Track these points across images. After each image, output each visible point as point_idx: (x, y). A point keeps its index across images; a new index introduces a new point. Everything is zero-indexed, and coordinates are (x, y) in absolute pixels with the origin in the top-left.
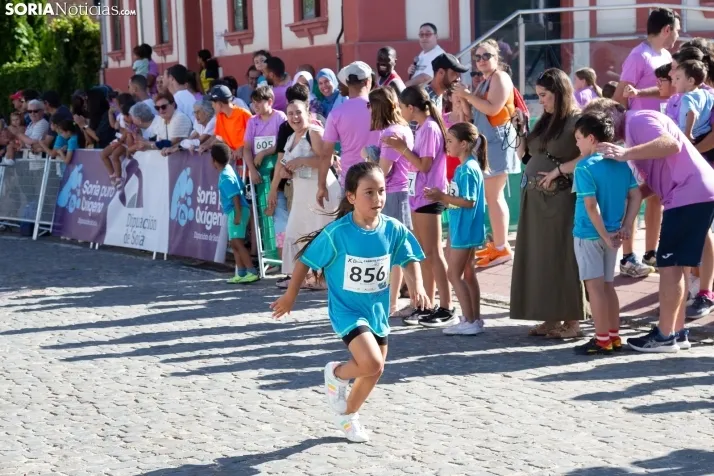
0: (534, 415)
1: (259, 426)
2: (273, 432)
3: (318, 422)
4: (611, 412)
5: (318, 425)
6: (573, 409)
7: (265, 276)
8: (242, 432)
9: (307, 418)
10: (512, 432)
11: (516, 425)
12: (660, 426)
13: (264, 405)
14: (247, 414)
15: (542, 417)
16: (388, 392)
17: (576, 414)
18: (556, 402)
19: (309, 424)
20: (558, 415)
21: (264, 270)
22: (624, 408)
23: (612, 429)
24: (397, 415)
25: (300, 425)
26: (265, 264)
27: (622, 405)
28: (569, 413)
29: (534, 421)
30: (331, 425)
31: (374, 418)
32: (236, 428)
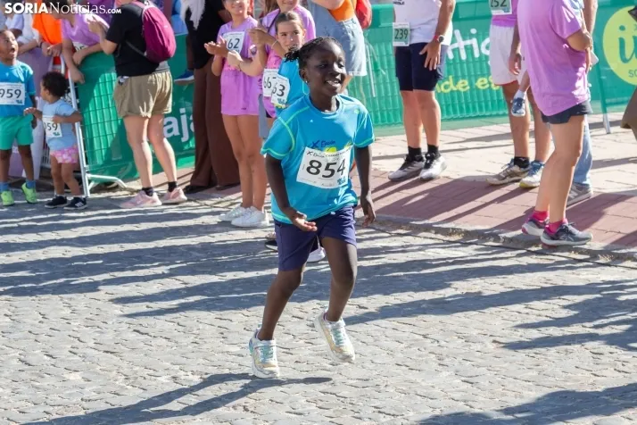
0: (391, 353)
1: (67, 376)
2: (82, 382)
3: (137, 368)
4: (479, 347)
5: (136, 372)
6: (436, 344)
7: (90, 196)
8: (47, 382)
9: (125, 364)
10: (363, 373)
11: (368, 365)
12: (534, 361)
13: (74, 350)
14: (53, 361)
15: (400, 355)
16: (223, 330)
17: (438, 351)
18: (417, 337)
19: (126, 371)
20: (418, 352)
21: (88, 187)
22: (494, 342)
23: (478, 366)
24: (230, 358)
25: (114, 373)
26: (90, 181)
27: (492, 338)
28: (432, 349)
29: (389, 359)
30: (151, 372)
31: (204, 362)
32: (39, 379)
